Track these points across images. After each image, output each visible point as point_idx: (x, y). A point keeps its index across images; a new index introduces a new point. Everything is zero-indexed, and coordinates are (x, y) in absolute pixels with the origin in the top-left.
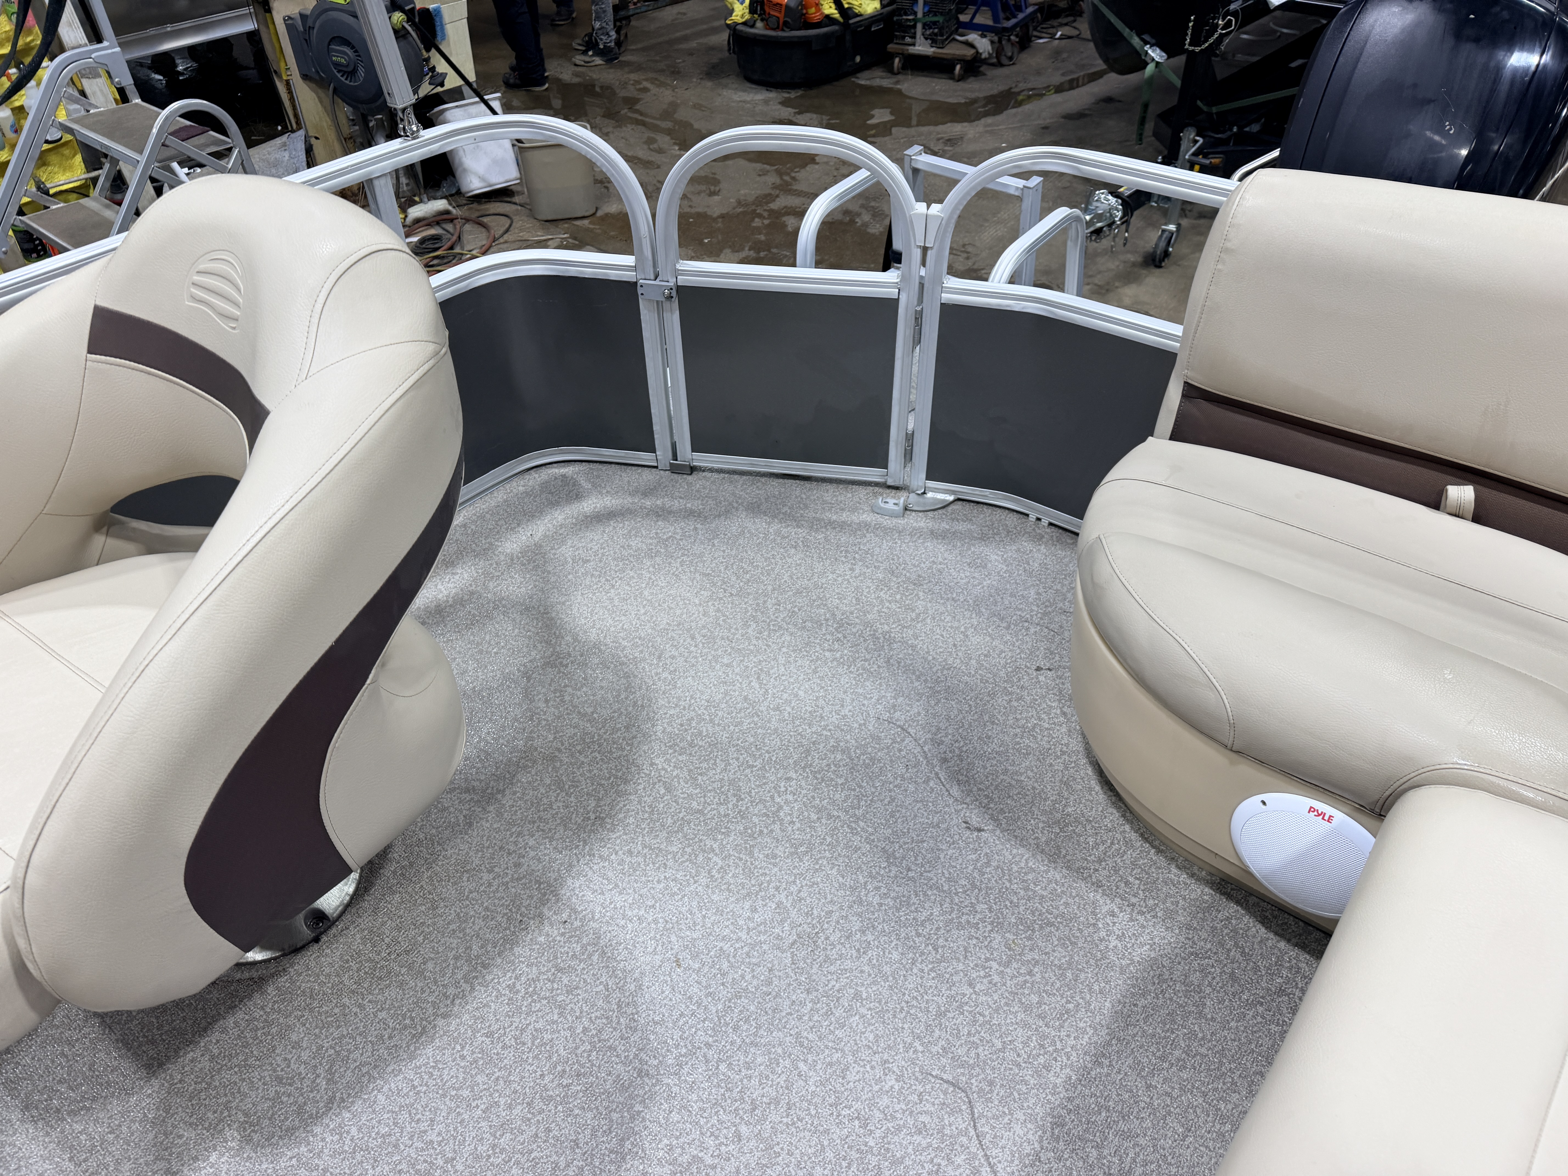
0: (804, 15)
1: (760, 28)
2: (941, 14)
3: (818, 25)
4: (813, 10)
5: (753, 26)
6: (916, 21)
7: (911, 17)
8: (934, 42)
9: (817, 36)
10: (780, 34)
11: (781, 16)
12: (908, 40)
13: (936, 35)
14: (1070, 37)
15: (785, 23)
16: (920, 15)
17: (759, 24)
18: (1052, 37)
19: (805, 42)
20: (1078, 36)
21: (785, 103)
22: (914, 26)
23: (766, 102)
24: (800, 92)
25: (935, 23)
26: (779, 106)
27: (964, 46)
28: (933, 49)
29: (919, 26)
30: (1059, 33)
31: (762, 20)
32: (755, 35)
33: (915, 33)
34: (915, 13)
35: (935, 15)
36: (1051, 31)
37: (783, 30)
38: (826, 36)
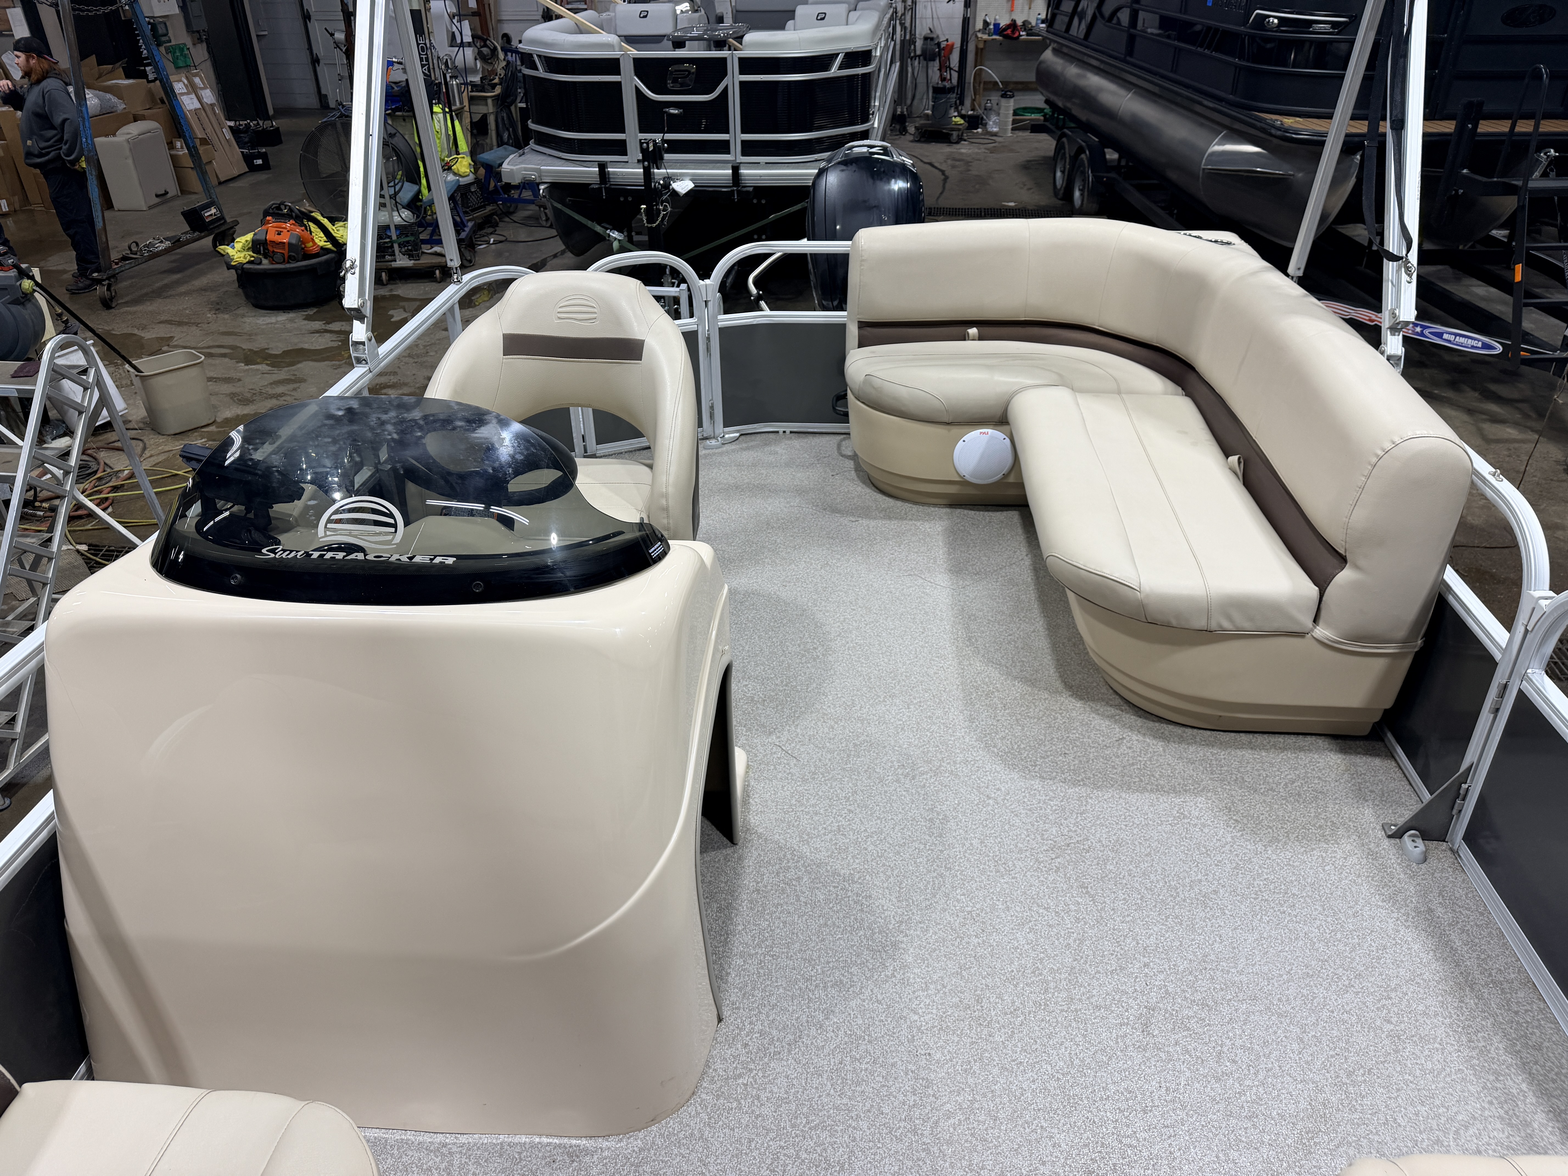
0: (303, 249)
1: (266, 264)
2: (412, 234)
3: (317, 255)
4: (311, 244)
5: (260, 263)
6: (392, 242)
7: (387, 240)
8: (411, 256)
9: (320, 263)
10: (288, 266)
11: (286, 252)
12: (388, 258)
13: (411, 250)
14: (501, 242)
15: (290, 257)
16: (394, 237)
17: (265, 261)
18: (488, 242)
19: (311, 271)
20: (506, 240)
21: (308, 318)
22: (392, 247)
23: (292, 320)
24: (315, 310)
25: (408, 242)
26: (306, 322)
27: (434, 256)
28: (412, 262)
29: (396, 246)
30: (492, 240)
31: (265, 258)
32: (265, 270)
33: (394, 251)
34: (390, 237)
35: (407, 236)
36: (486, 238)
37: (289, 262)
38: (327, 262)
